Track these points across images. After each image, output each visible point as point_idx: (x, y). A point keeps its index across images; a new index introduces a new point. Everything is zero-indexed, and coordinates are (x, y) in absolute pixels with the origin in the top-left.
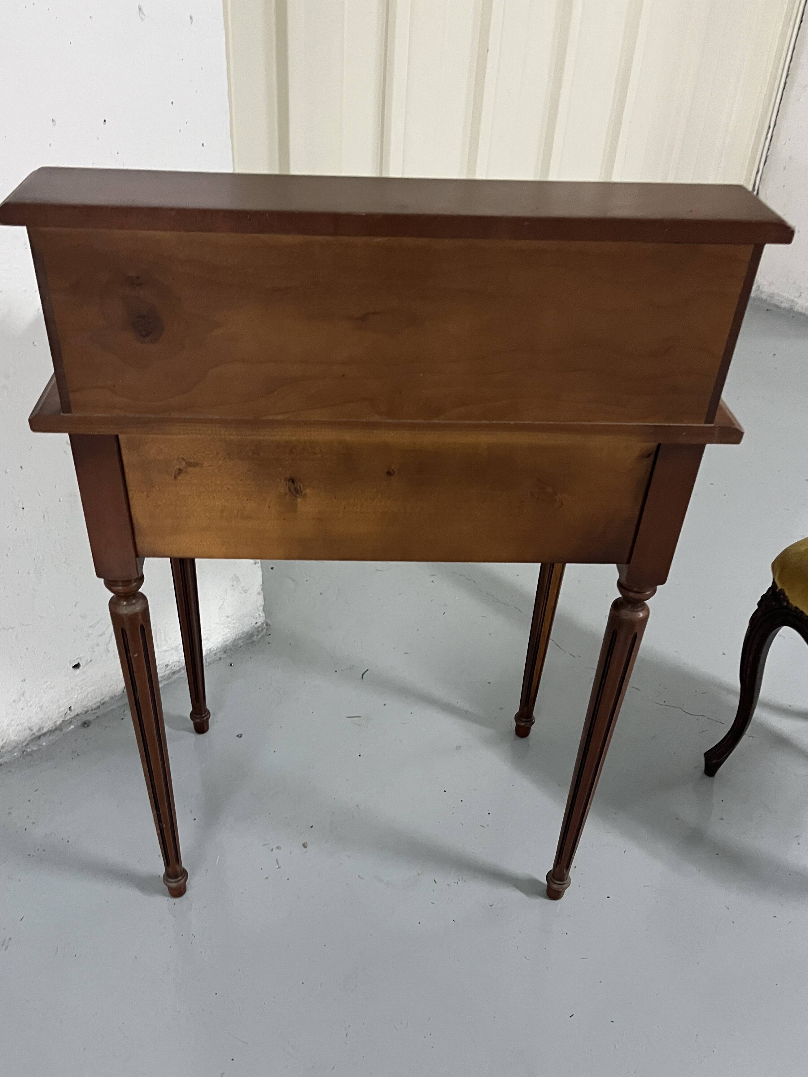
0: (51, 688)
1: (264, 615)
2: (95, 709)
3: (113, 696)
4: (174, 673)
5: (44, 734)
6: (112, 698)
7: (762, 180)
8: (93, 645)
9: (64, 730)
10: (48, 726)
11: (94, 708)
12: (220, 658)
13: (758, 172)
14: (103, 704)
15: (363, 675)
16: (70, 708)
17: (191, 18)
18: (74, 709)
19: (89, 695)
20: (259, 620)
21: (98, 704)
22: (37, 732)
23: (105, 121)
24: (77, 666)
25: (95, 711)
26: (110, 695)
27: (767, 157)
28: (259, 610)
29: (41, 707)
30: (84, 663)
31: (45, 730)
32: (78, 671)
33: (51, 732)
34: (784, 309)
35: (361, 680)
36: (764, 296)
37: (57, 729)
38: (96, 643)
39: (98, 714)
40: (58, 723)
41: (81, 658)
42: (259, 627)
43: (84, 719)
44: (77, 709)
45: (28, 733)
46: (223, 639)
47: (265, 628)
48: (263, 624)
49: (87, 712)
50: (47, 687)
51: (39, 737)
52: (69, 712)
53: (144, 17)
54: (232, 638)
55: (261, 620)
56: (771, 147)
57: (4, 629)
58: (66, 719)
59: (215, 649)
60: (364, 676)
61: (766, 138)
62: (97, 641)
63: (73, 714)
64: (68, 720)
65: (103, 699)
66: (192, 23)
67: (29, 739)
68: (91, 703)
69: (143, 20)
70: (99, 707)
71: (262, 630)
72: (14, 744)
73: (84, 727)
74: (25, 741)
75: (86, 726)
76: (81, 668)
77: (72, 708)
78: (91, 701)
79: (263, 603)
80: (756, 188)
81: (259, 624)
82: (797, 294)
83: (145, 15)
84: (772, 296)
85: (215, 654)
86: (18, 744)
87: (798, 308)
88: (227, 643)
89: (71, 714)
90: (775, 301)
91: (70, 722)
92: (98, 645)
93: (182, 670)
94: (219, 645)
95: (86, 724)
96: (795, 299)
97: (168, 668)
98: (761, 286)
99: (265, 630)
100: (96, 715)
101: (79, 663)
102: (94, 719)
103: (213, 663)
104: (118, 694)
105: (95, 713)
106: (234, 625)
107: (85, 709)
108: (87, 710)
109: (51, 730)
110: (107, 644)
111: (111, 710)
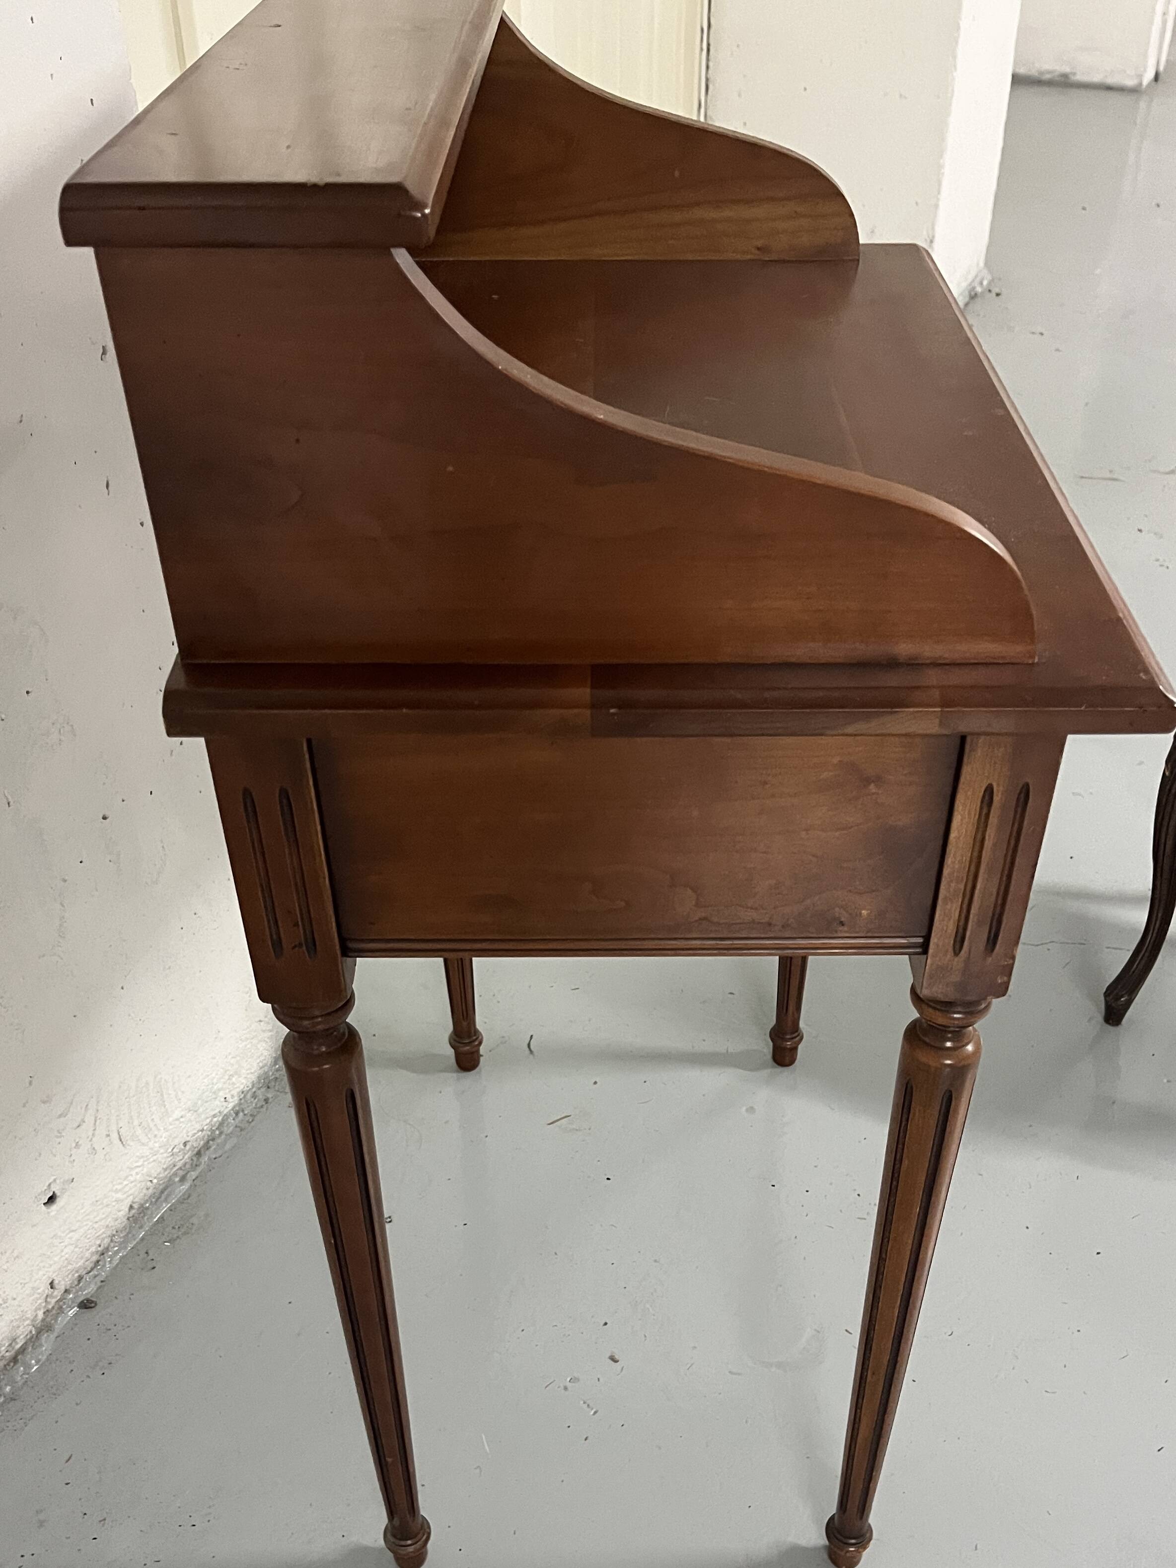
2: (92, 1269)
3: (114, 1233)
4: (199, 1154)
6: (112, 1238)
8: (71, 1149)
9: (52, 1329)
10: (24, 1329)
11: (89, 1269)
12: (266, 1100)
15: (529, 1045)
16: (51, 1283)
18: (59, 1280)
21: (95, 1258)
22: (7, 1351)
24: (51, 1200)
25: (95, 1272)
29: (5, 1301)
30: (62, 1189)
32: (54, 1208)
33: (30, 1341)
35: (531, 1056)
37: (41, 1332)
38: (75, 1144)
39: (103, 1276)
40: (40, 1317)
41: (55, 1183)
43: (83, 1294)
44: (64, 1281)
49: (80, 1278)
50: (8, 1259)
52: (51, 1291)
58: (50, 1307)
60: (532, 1047)
62: (75, 1141)
63: (58, 1294)
64: (53, 1308)
70: (97, 1263)
73: (86, 1308)
75: (90, 1305)
76: (58, 1199)
77: (55, 1280)
78: (82, 1256)
85: (254, 1096)
88: (266, 1069)
89: (56, 1292)
91: (60, 1309)
92: (77, 1145)
93: (211, 1142)
94: (253, 1078)
95: (86, 1305)
97: (188, 1147)
100: (99, 1279)
101: (54, 1192)
102: (100, 1287)
103: (259, 1112)
104: (121, 1226)
105: (96, 1276)
106: (270, 1034)
107: (77, 1275)
108: (79, 1276)
109: (32, 1337)
110: (91, 1140)
111: (120, 1260)
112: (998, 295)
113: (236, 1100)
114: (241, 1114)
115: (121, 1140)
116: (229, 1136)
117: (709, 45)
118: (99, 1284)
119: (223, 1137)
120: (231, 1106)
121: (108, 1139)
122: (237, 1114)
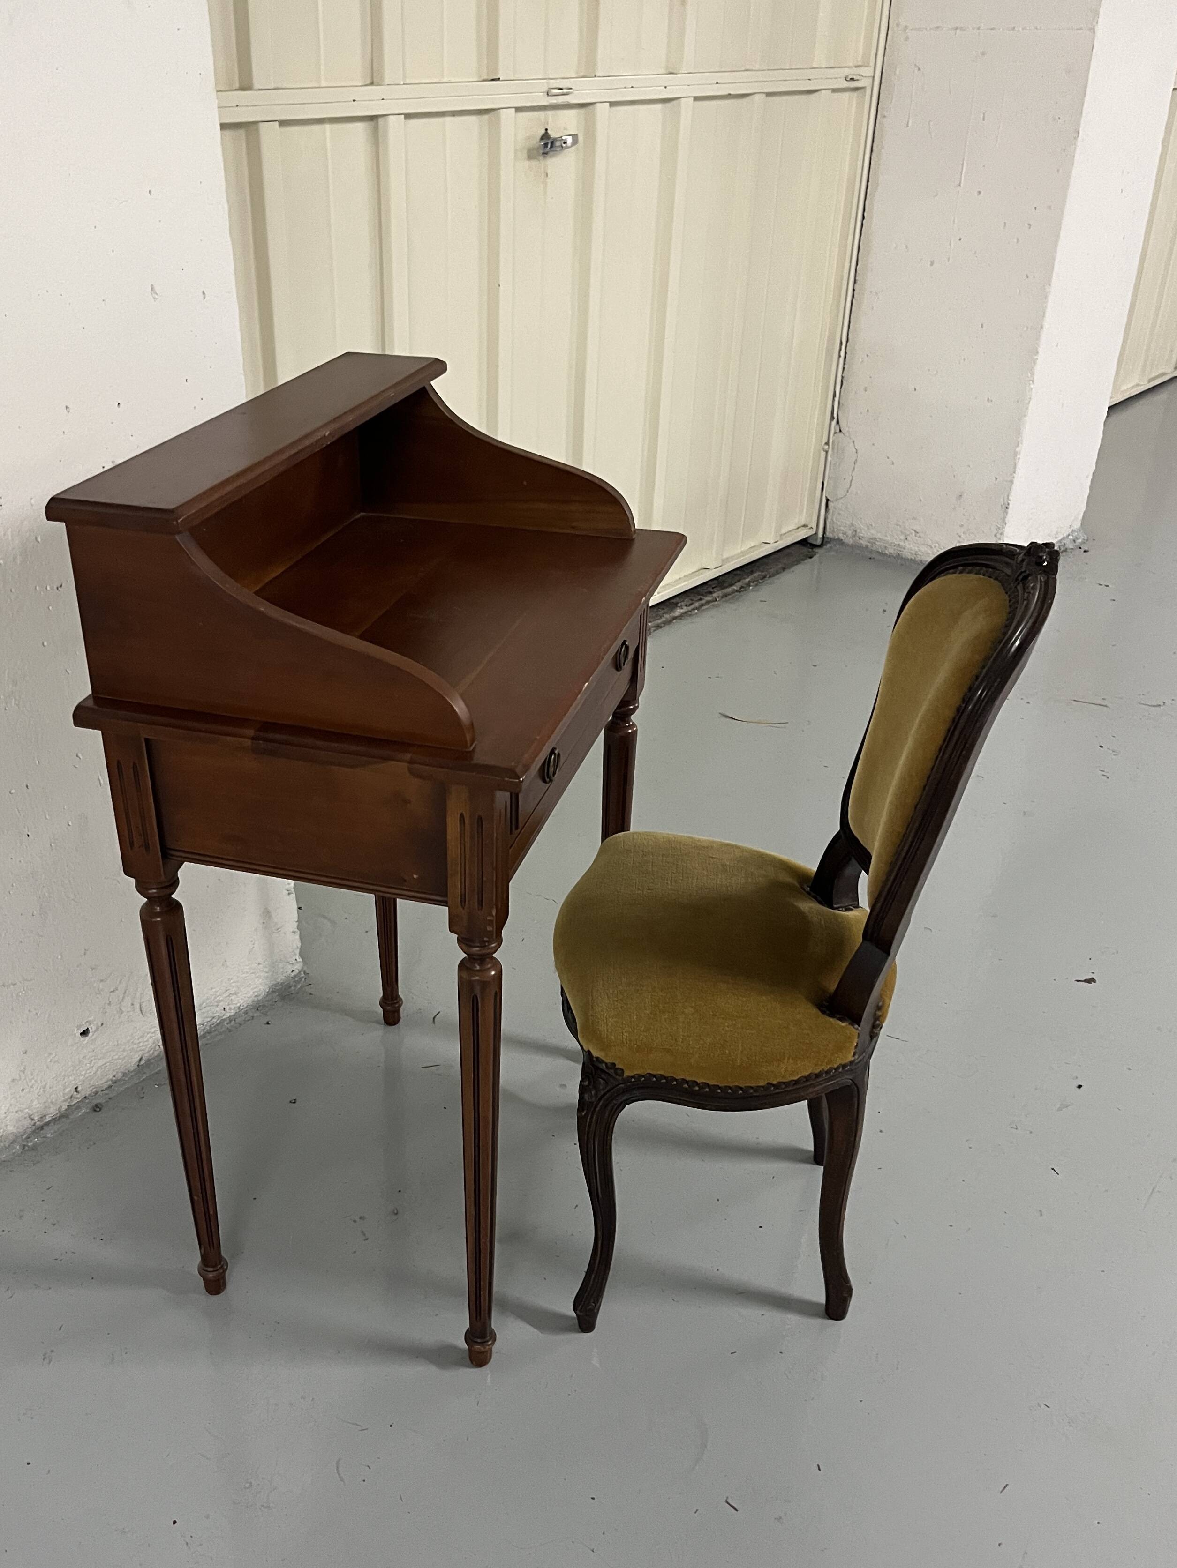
0: (55, 1062)
1: (301, 960)
2: (106, 1089)
3: (127, 1071)
5: (48, 1124)
6: (124, 1074)
7: (841, 405)
8: (105, 1004)
9: (71, 1117)
10: (52, 1112)
11: (104, 1088)
12: (253, 1017)
13: (834, 396)
14: (115, 1082)
16: (76, 1088)
17: (204, 293)
18: (82, 1090)
19: (99, 1072)
20: (296, 967)
21: (110, 1083)
22: (38, 1121)
23: (119, 404)
24: (85, 1033)
25: (106, 1092)
26: (122, 1070)
27: (842, 377)
28: (295, 954)
29: (44, 1087)
30: (94, 1028)
31: (48, 1119)
32: (86, 1039)
33: (54, 1120)
34: (890, 556)
35: (433, 1025)
36: (863, 542)
37: (62, 1116)
38: (108, 1002)
39: (111, 1095)
40: (64, 1108)
41: (90, 1022)
42: (295, 976)
43: (95, 1102)
44: (86, 1091)
45: (27, 1123)
46: (254, 992)
47: (303, 977)
48: (300, 972)
49: (96, 1093)
50: (51, 1060)
51: (41, 1128)
52: (75, 1093)
53: (156, 296)
54: (265, 991)
55: (298, 967)
56: (846, 366)
57: (4, 986)
58: (72, 1103)
59: (245, 1006)
60: (436, 1020)
61: (840, 356)
62: (109, 999)
63: (80, 1096)
64: (74, 1104)
65: (114, 1077)
66: (204, 298)
67: (29, 1131)
68: (101, 1082)
69: (155, 299)
70: (110, 1087)
71: (301, 979)
72: (11, 1137)
73: (95, 1111)
74: (25, 1133)
75: (98, 1109)
76: (90, 1034)
77: (79, 1089)
78: (101, 1079)
79: (299, 945)
80: (835, 415)
81: (296, 972)
82: (903, 537)
83: (157, 294)
84: (873, 540)
85: (246, 1013)
86: (17, 1137)
87: (906, 554)
88: (260, 998)
89: (78, 1096)
90: (878, 546)
91: (78, 1106)
92: (110, 1004)
94: (250, 1001)
95: (97, 1108)
96: (902, 543)
98: (858, 531)
99: (303, 980)
100: (108, 1096)
101: (88, 1028)
102: (107, 1102)
103: (244, 1023)
104: (132, 1069)
105: (106, 1094)
106: (266, 974)
107: (94, 1090)
108: (96, 1091)
109: (56, 1118)
110: (120, 1003)
111: (125, 1090)
112: (1085, 551)
113: (233, 1013)
114: (233, 1022)
115: (141, 1011)
116: (221, 1033)
117: (846, 353)
118: (107, 1099)
119: (216, 1032)
120: (228, 1015)
121: (132, 1006)
122: (230, 1021)
